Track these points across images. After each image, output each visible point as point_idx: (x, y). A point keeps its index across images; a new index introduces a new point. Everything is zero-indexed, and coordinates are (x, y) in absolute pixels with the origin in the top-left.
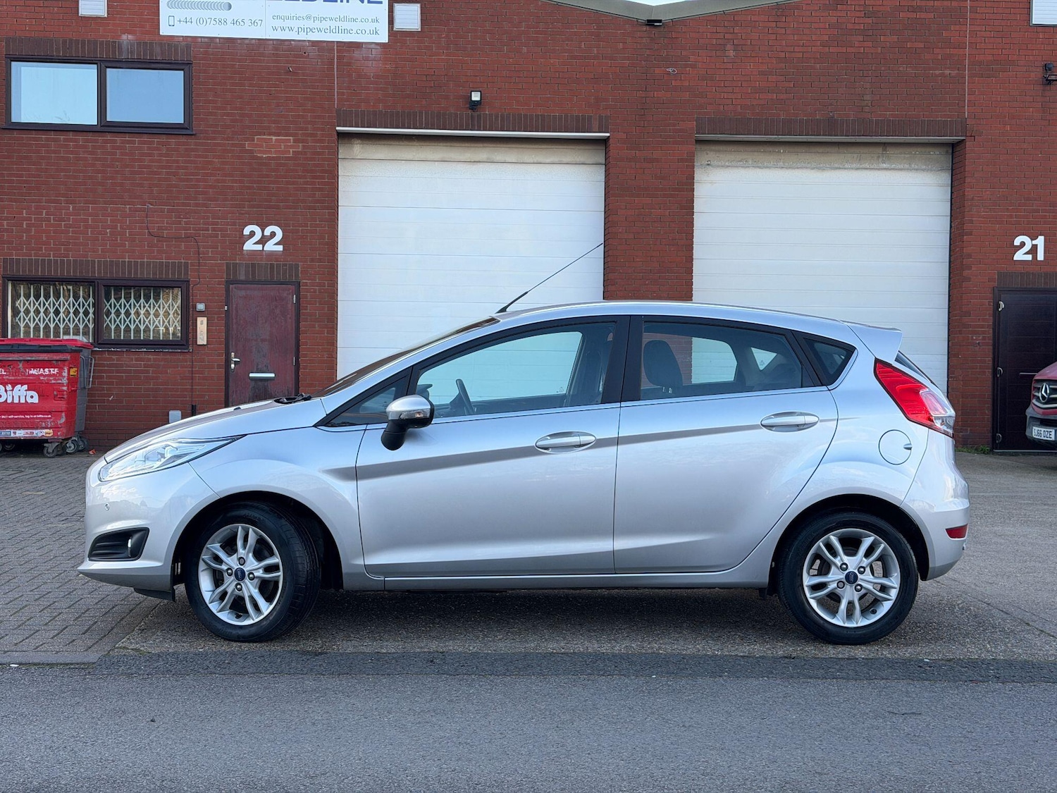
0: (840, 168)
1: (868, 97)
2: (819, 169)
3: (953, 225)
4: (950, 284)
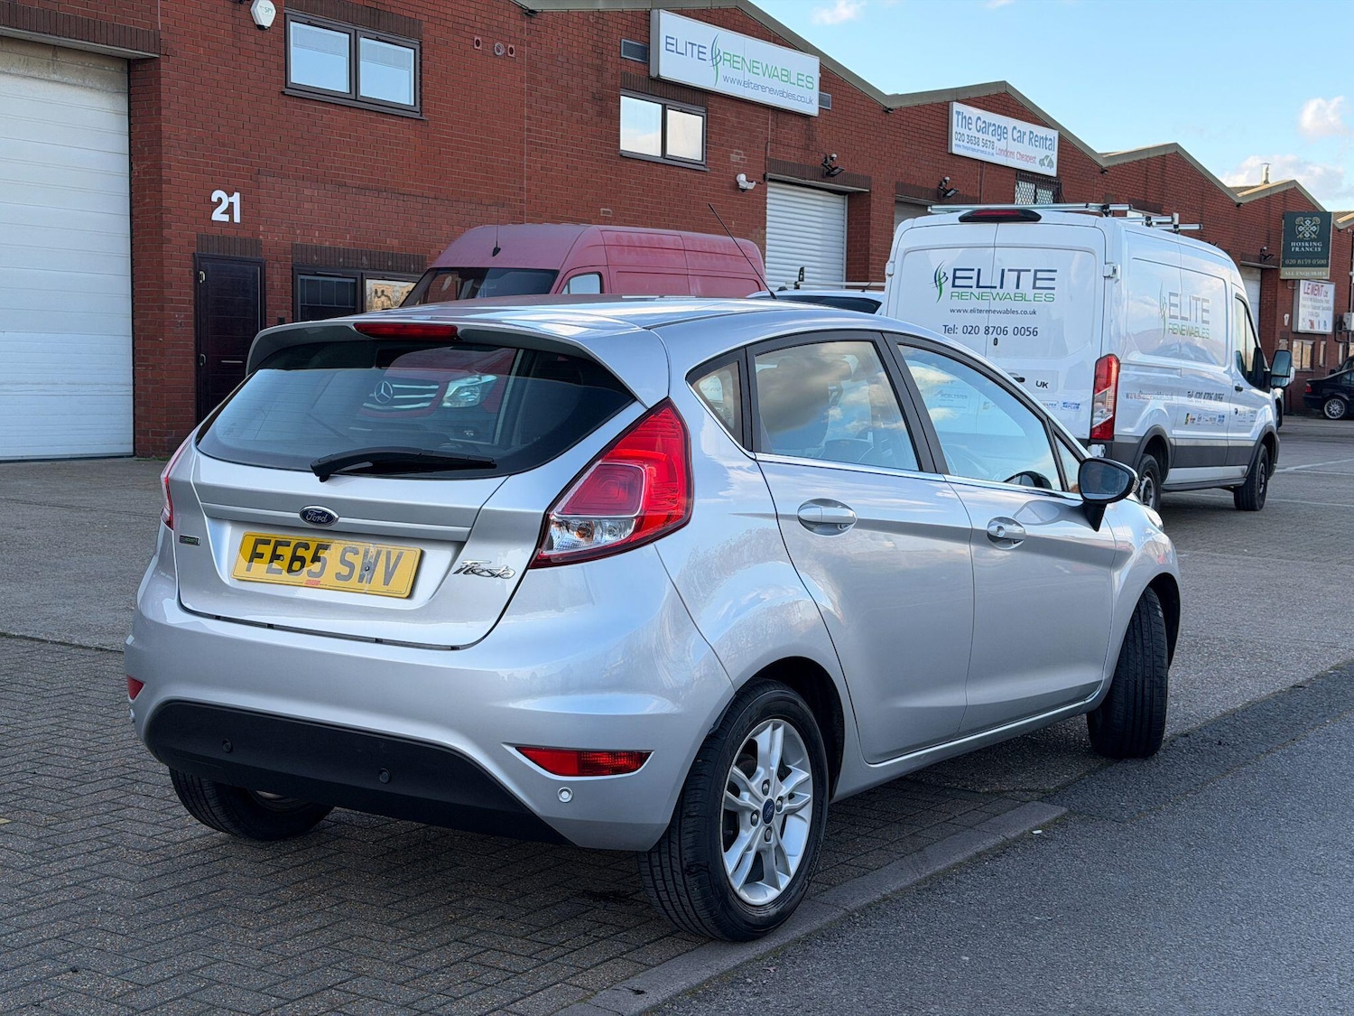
3: (135, 168)
4: (132, 245)
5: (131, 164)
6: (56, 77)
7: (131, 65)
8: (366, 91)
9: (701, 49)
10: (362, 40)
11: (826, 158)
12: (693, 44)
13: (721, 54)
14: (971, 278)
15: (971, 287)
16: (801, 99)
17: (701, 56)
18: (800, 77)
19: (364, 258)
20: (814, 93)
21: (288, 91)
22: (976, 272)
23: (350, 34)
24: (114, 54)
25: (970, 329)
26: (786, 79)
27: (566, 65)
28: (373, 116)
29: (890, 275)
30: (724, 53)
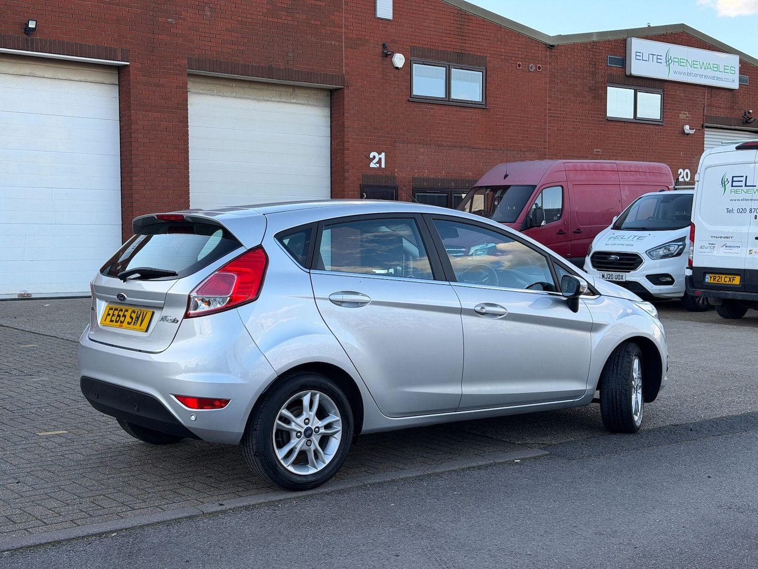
0: (269, 100)
1: (290, 54)
2: (256, 100)
3: (333, 143)
4: (331, 181)
5: (331, 141)
6: (294, 101)
7: (332, 92)
8: (454, 96)
9: (658, 57)
10: (453, 70)
11: (745, 113)
12: (653, 55)
13: (672, 59)
14: (742, 181)
15: (742, 186)
16: (727, 80)
17: (659, 61)
18: (726, 68)
19: (452, 183)
20: (736, 76)
21: (411, 99)
22: (745, 177)
23: (446, 67)
24: (322, 87)
25: (741, 210)
26: (716, 69)
27: (573, 73)
28: (458, 109)
29: (698, 181)
30: (674, 58)
